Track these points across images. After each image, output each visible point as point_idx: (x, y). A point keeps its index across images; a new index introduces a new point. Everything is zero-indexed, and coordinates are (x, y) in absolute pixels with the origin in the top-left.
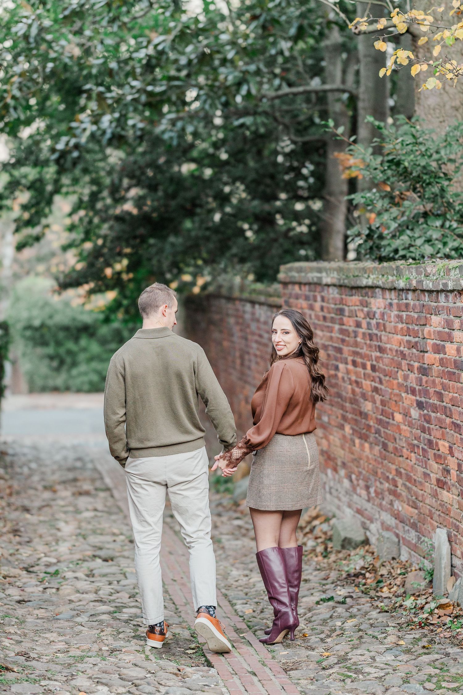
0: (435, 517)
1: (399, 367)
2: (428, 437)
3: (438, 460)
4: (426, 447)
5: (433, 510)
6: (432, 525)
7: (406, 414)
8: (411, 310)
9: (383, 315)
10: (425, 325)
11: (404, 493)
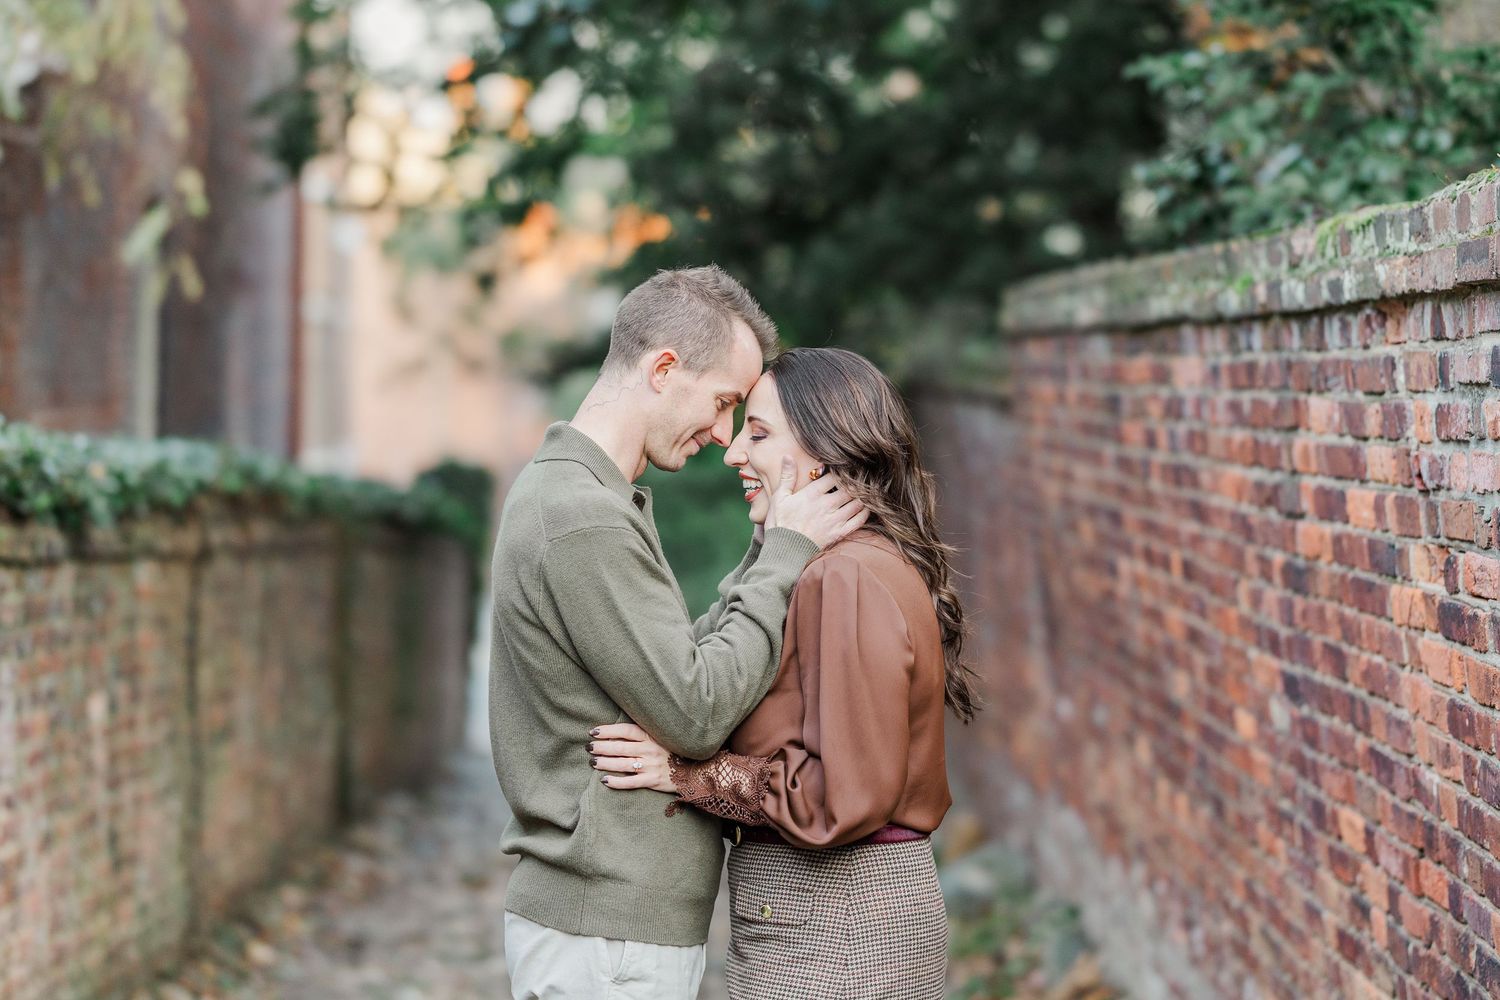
1: (1239, 562)
2: (1312, 790)
3: (1339, 870)
4: (1308, 824)
7: (1263, 717)
8: (1260, 382)
9: (1199, 403)
10: (1294, 428)
11: (1266, 958)
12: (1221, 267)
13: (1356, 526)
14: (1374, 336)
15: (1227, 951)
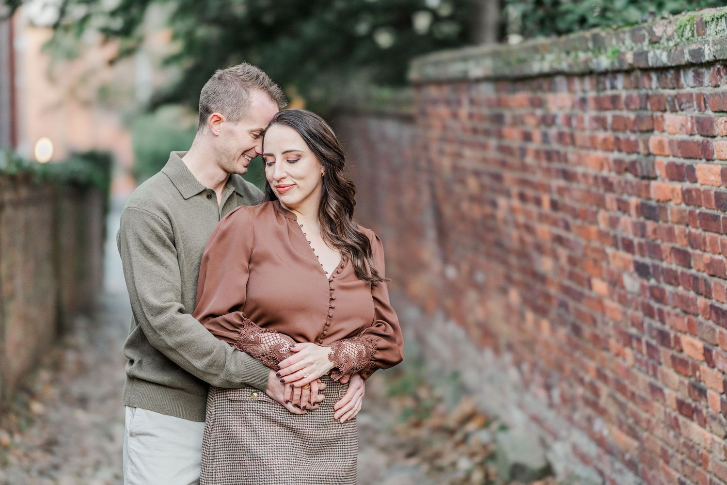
0: (674, 462)
1: (601, 203)
3: (679, 368)
4: (654, 342)
5: (670, 451)
7: (615, 282)
8: (623, 105)
9: (568, 120)
10: (651, 131)
11: (613, 410)
12: (590, 45)
13: (702, 185)
14: (722, 80)
15: (580, 404)
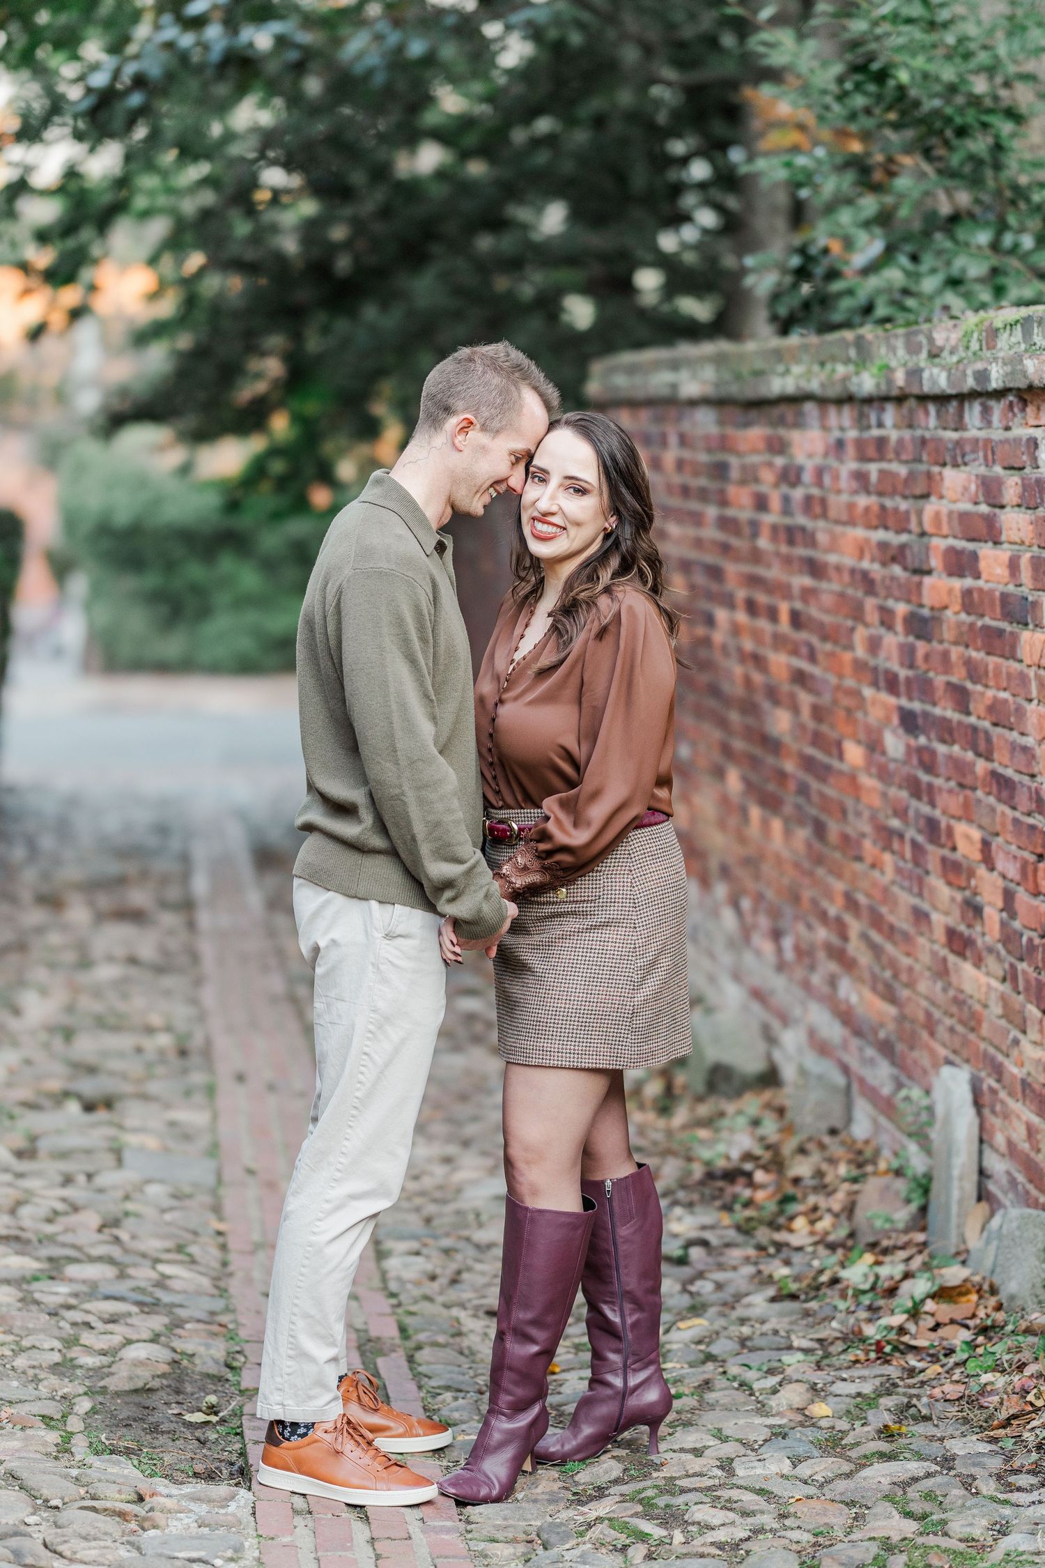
0: (941, 1031)
1: (858, 614)
2: (926, 809)
3: (951, 877)
4: (920, 839)
5: (937, 1014)
6: (932, 1053)
7: (874, 746)
8: (891, 455)
9: (819, 472)
10: (925, 496)
11: (864, 958)
12: (853, 353)
13: (987, 581)
14: (1016, 420)
15: (821, 955)
